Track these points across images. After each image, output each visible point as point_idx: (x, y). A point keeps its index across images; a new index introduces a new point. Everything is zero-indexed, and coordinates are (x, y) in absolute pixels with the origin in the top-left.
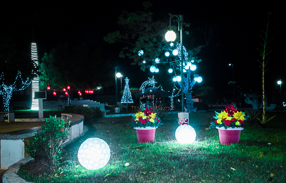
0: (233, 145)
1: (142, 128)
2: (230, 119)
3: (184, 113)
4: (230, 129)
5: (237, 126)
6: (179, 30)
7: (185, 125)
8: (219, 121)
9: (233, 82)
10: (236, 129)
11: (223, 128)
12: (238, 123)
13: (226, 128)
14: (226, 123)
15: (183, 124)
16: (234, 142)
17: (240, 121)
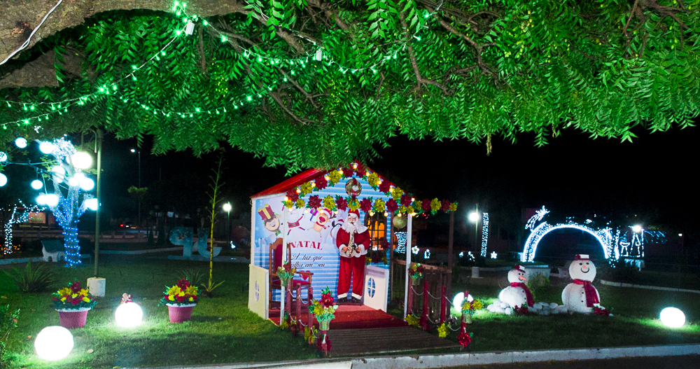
0: (185, 323)
1: (75, 310)
2: (182, 294)
3: (97, 279)
4: (182, 306)
5: (191, 303)
6: (96, 152)
7: (129, 303)
8: (171, 298)
9: (138, 188)
10: (189, 305)
11: (175, 305)
12: (191, 299)
13: (179, 304)
14: (179, 300)
15: (126, 302)
16: (186, 320)
17: (193, 296)
